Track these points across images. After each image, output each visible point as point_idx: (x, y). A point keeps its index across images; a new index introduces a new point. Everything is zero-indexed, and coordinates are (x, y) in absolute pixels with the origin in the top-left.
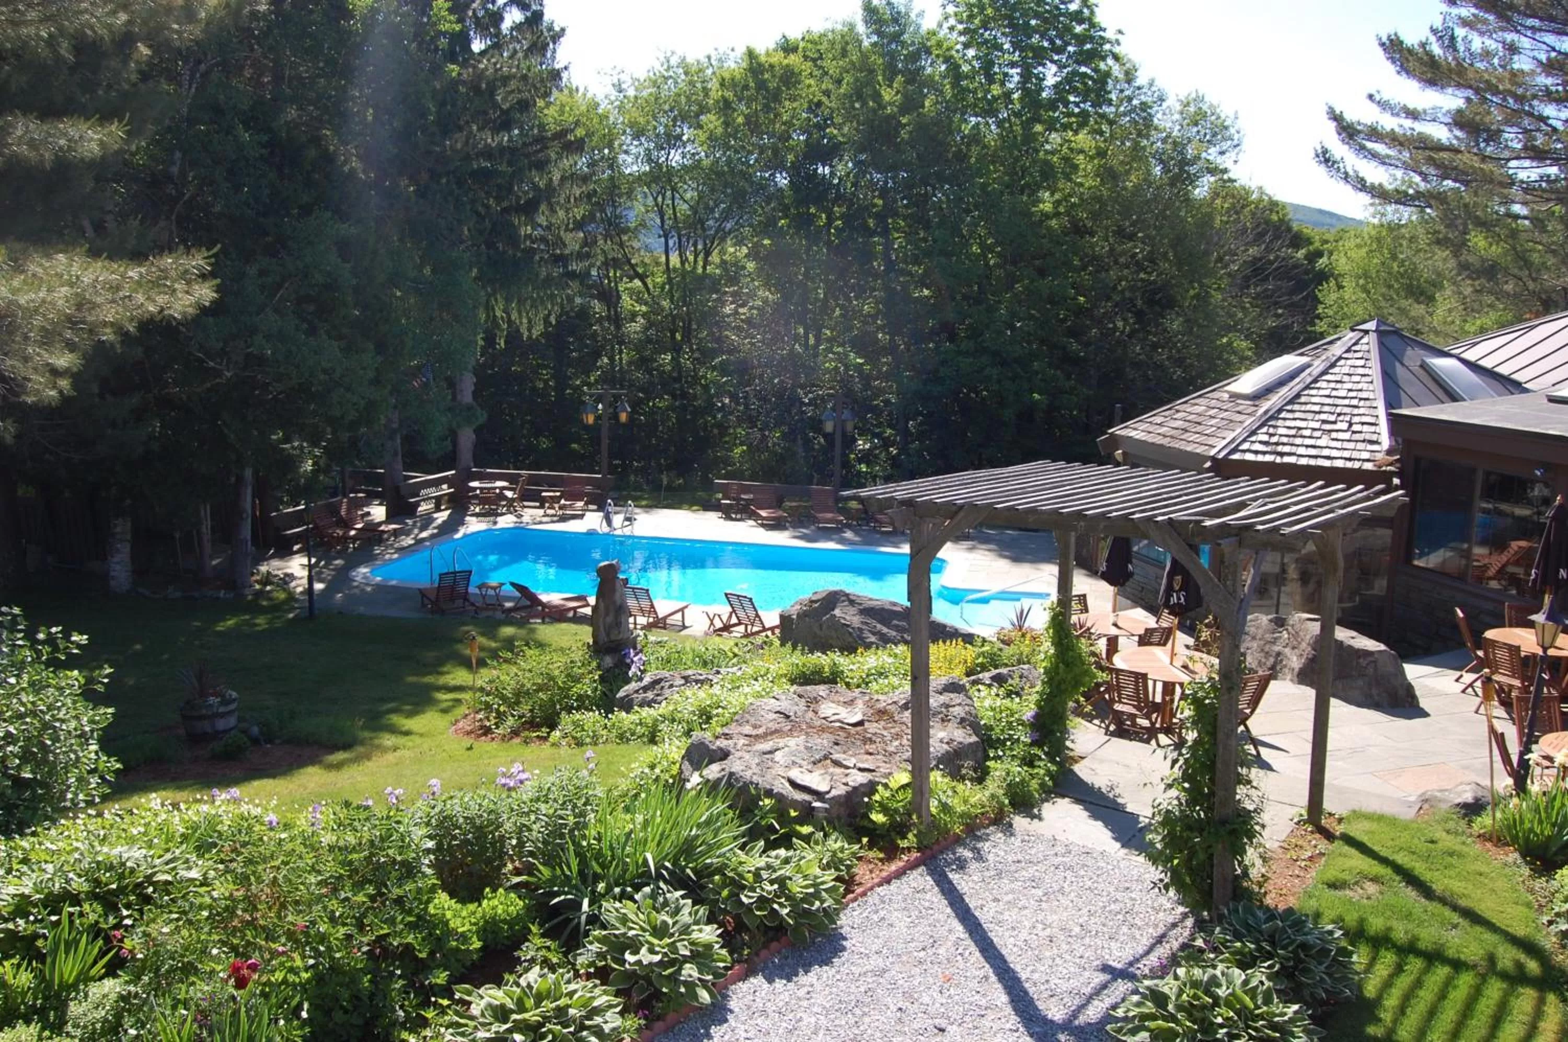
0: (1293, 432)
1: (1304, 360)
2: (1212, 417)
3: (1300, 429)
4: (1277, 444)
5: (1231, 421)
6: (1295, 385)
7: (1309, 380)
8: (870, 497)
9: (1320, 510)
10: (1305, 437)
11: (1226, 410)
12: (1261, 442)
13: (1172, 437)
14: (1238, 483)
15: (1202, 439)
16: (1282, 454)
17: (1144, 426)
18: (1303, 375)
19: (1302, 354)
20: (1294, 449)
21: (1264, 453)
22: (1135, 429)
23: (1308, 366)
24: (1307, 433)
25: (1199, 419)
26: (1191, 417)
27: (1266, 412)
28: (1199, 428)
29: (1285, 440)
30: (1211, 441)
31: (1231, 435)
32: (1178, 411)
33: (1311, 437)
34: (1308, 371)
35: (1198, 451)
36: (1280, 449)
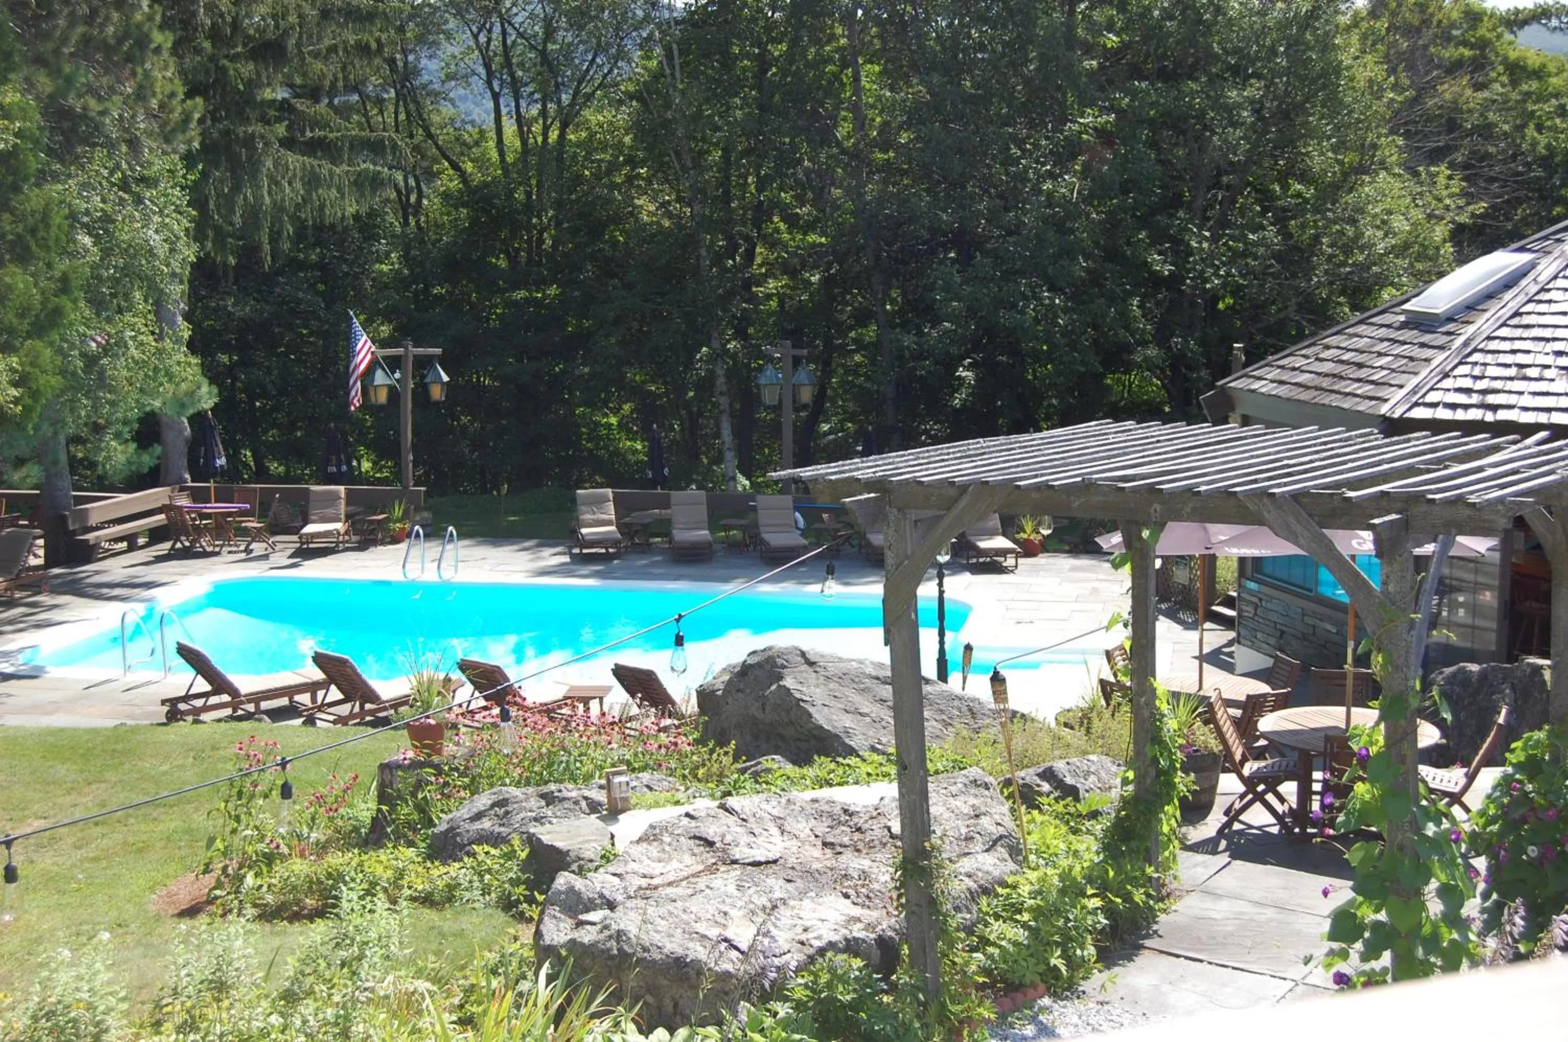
0: (1513, 372)
1: (1525, 257)
2: (1380, 354)
3: (1521, 366)
4: (1484, 392)
5: (1411, 359)
6: (1511, 300)
7: (1534, 289)
8: (815, 480)
9: (1534, 472)
10: (1530, 379)
11: (1404, 343)
12: (1459, 390)
13: (1317, 388)
14: (1408, 441)
15: (1366, 389)
16: (1494, 408)
17: (1274, 374)
18: (1524, 283)
19: (1522, 249)
20: (1512, 399)
21: (1466, 407)
22: (1260, 378)
23: (1533, 265)
24: (1533, 372)
25: (1360, 358)
26: (1347, 356)
27: (1466, 344)
28: (1363, 373)
29: (1498, 385)
30: (1383, 393)
31: (1415, 381)
32: (1327, 347)
33: (1541, 379)
34: (1531, 276)
35: (1361, 408)
36: (1491, 399)
